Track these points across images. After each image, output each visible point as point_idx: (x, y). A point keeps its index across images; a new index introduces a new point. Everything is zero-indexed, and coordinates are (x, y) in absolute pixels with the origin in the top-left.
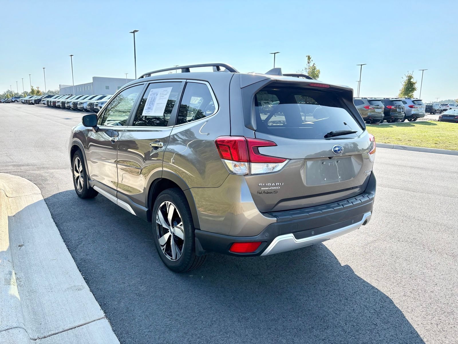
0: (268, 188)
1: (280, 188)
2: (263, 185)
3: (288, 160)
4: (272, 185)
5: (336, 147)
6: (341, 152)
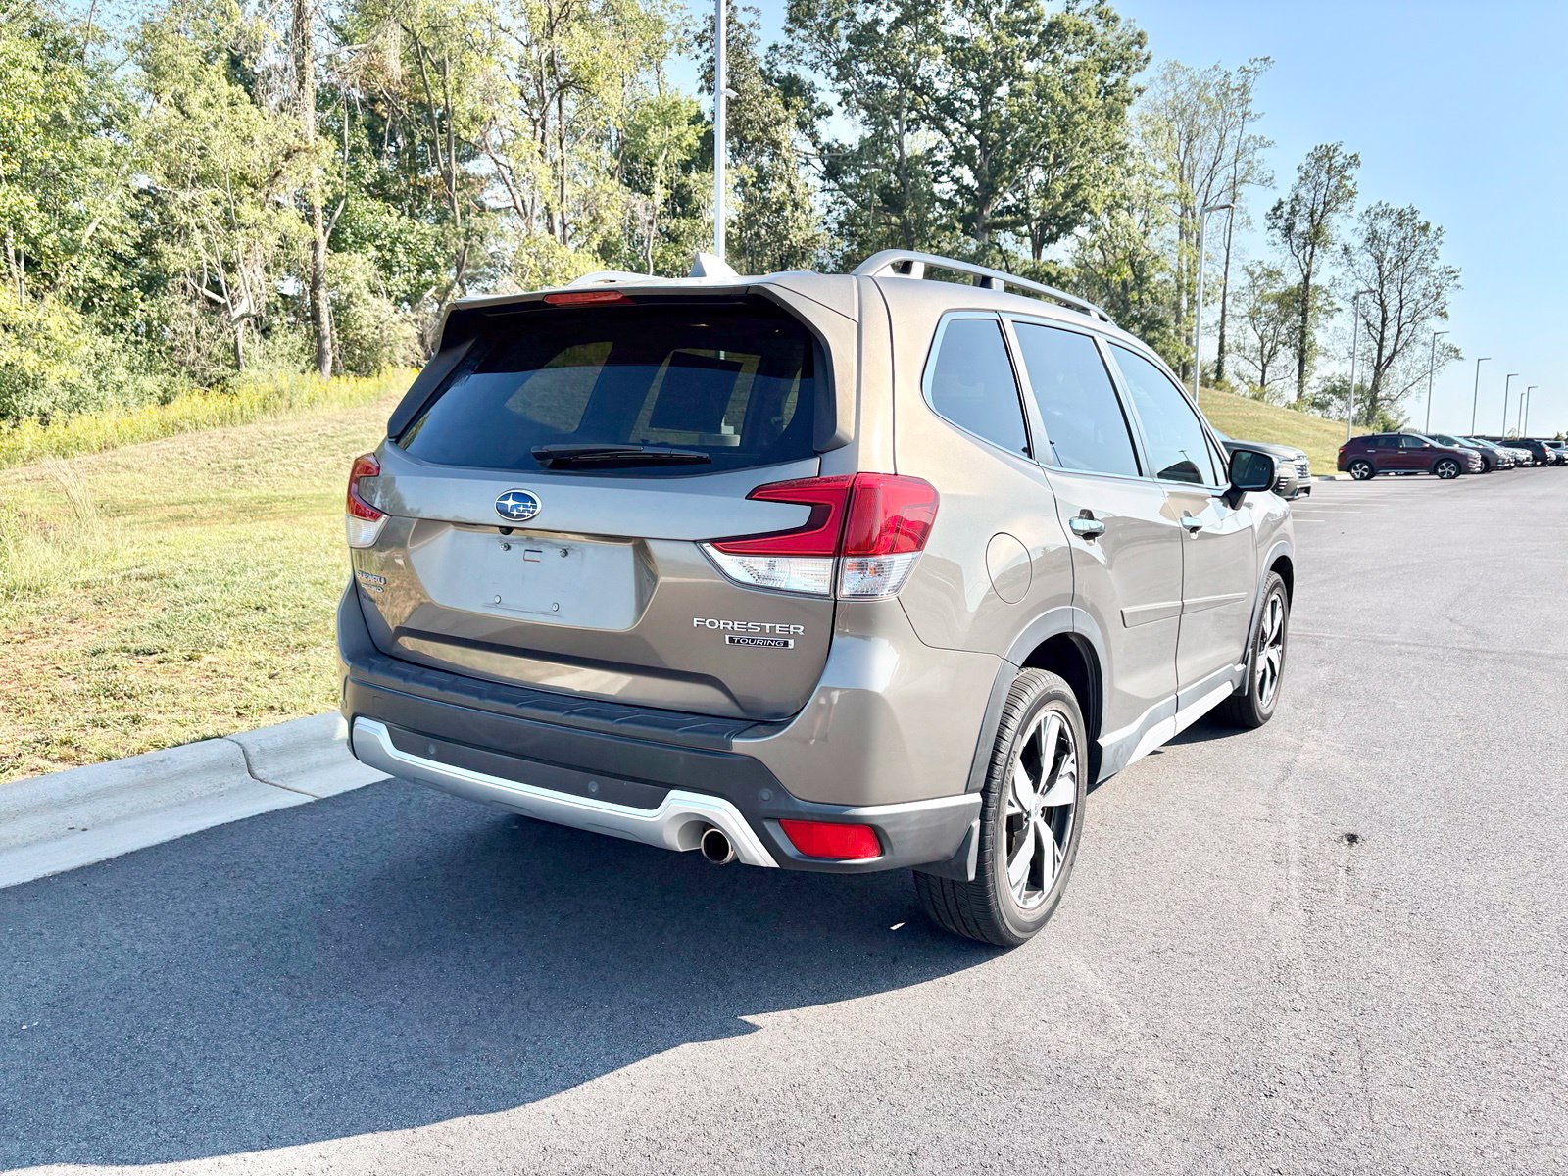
5: (506, 497)
6: (524, 516)
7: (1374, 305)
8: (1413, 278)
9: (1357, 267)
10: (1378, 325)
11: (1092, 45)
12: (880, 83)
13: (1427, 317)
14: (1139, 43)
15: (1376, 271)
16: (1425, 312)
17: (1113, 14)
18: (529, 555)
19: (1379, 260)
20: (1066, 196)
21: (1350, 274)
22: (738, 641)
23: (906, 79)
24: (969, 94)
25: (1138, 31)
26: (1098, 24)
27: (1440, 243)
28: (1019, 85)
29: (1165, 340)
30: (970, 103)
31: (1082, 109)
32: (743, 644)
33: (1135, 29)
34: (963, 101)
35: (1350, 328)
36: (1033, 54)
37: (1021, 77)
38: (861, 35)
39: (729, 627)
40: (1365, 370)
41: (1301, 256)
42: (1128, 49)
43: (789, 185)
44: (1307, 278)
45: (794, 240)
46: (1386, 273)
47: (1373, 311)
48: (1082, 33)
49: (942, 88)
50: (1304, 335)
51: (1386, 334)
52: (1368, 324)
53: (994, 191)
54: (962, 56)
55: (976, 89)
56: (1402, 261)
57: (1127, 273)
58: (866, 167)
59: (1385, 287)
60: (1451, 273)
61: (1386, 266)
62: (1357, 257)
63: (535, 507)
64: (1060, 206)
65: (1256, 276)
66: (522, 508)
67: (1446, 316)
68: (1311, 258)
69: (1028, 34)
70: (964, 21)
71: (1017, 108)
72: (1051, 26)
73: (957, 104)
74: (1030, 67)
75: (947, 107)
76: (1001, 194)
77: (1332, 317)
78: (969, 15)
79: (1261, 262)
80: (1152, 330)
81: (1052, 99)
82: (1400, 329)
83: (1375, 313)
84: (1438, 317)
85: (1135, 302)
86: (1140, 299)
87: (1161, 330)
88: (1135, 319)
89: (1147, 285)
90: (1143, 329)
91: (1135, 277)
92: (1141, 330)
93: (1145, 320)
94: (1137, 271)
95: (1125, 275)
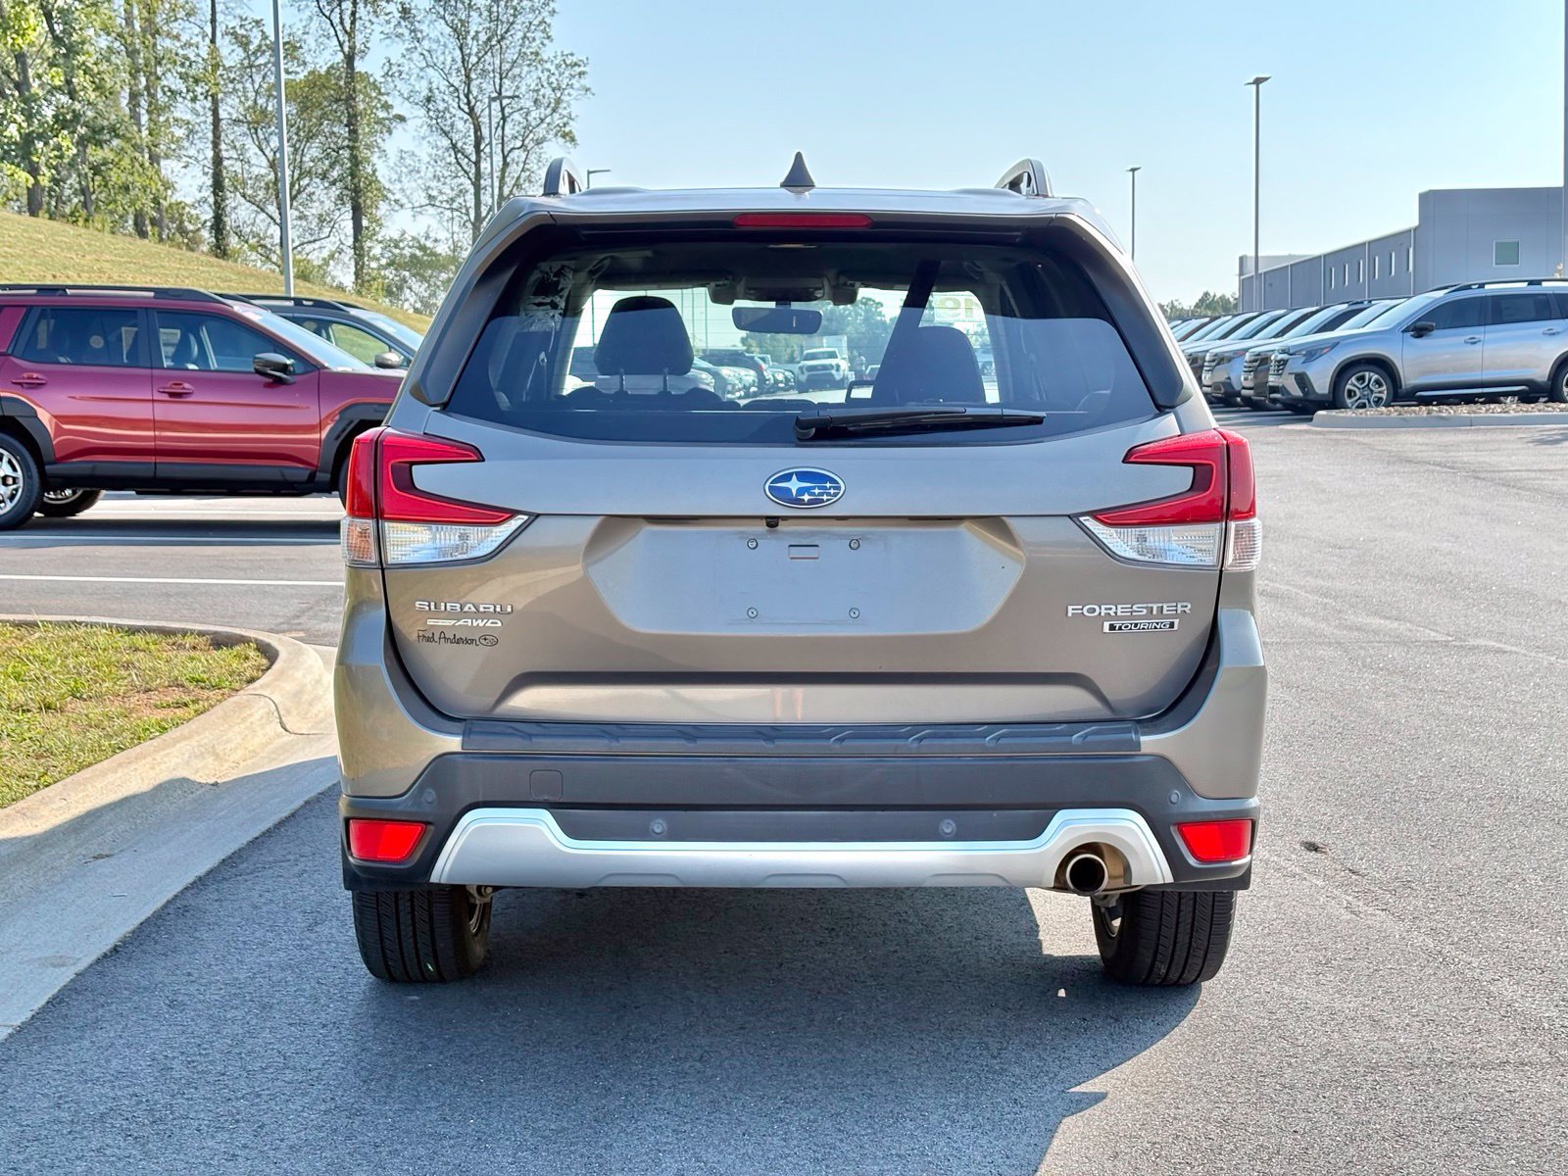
0: (453, 622)
1: (500, 624)
2: (429, 606)
3: (526, 517)
4: (466, 609)
5: (787, 478)
6: (822, 501)
7: (460, 114)
8: (516, 71)
9: (426, 44)
10: (470, 149)
13: (543, 140)
15: (457, 53)
16: (541, 132)
18: (795, 552)
19: (460, 32)
21: (415, 56)
22: (1120, 628)
27: (553, 12)
29: (126, 162)
32: (1125, 630)
35: (424, 152)
39: (1112, 613)
40: (456, 229)
41: (336, 20)
44: (350, 59)
46: (474, 59)
47: (460, 125)
50: (355, 161)
51: (485, 165)
52: (454, 146)
56: (495, 40)
59: (474, 84)
60: (574, 66)
61: (473, 47)
62: (424, 27)
63: (839, 488)
65: (252, 47)
66: (817, 491)
67: (573, 140)
68: (353, 23)
77: (390, 132)
79: (257, 22)
80: (99, 144)
82: (505, 158)
83: (463, 128)
84: (561, 140)
85: (59, 88)
86: (68, 82)
87: (115, 142)
88: (63, 122)
89: (81, 58)
90: (82, 142)
91: (57, 41)
92: (78, 144)
93: (86, 125)
94: (58, 28)
95: (32, 36)
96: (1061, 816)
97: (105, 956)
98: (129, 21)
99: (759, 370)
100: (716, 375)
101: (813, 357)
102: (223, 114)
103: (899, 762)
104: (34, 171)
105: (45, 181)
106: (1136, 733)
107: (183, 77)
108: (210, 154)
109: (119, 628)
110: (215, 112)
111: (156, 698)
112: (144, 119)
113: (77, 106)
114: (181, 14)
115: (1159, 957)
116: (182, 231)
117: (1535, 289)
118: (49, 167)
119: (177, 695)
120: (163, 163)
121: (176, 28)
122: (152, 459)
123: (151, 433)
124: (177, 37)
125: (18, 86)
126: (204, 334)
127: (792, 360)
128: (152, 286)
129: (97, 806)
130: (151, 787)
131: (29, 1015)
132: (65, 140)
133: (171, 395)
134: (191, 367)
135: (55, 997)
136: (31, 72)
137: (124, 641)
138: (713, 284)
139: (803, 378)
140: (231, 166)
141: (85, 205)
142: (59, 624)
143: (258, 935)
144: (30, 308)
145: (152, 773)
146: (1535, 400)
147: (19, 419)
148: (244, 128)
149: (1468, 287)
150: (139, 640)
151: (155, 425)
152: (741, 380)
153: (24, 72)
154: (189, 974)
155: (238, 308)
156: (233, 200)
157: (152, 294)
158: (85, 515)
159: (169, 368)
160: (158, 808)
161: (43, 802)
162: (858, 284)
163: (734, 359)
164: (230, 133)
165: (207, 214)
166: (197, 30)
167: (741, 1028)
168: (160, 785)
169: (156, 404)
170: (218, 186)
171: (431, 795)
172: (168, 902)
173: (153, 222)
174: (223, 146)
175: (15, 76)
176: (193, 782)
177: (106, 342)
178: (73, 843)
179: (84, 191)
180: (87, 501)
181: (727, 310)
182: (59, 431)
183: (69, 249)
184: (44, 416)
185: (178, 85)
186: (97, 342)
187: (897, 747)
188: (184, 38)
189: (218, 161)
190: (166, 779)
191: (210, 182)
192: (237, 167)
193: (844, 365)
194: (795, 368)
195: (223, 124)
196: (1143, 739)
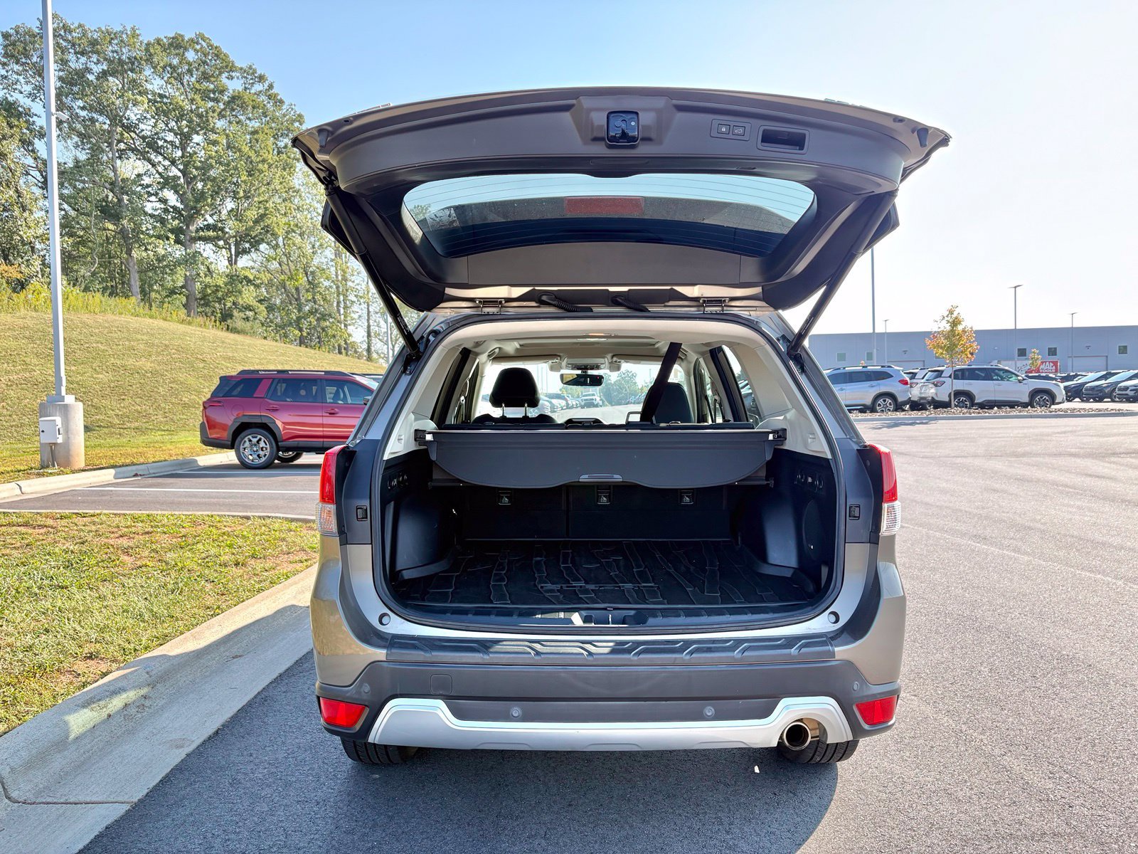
11: (266, 117)
12: (93, 118)
14: (299, 121)
17: (279, 98)
20: (256, 222)
23: (116, 119)
24: (170, 137)
25: (298, 113)
26: (269, 103)
28: (213, 137)
29: (334, 327)
30: (172, 143)
31: (264, 161)
33: (295, 112)
34: (166, 141)
36: (221, 116)
37: (213, 131)
38: (72, 78)
42: (292, 124)
43: (17, 191)
45: (25, 236)
48: (258, 107)
49: (146, 128)
53: (198, 212)
54: (162, 107)
55: (176, 134)
57: (303, 280)
58: (84, 182)
64: (251, 228)
69: (216, 100)
70: (162, 82)
71: (214, 153)
72: (233, 99)
73: (160, 143)
74: (220, 124)
75: (152, 144)
76: (203, 215)
78: (166, 78)
80: (325, 320)
81: (240, 150)
85: (310, 300)
86: (313, 298)
87: (331, 320)
88: (311, 312)
89: (319, 289)
90: (318, 320)
91: (310, 283)
92: (316, 321)
93: (320, 313)
94: (310, 278)
95: (301, 281)
96: (784, 702)
97: (210, 738)
98: (337, 276)
99: (566, 400)
100: (551, 403)
101: (586, 396)
102: (371, 310)
103: (677, 669)
104: (301, 330)
105: (305, 334)
106: (832, 646)
107: (356, 296)
108: (366, 324)
109: (286, 519)
110: (368, 309)
111: (291, 557)
112: (342, 311)
113: (317, 307)
114: (356, 273)
115: (817, 753)
116: (356, 352)
117: (865, 369)
118: (306, 329)
119: (302, 556)
120: (348, 327)
121: (353, 278)
122: (322, 440)
123: (321, 429)
124: (353, 282)
125: (296, 300)
126: (346, 389)
127: (578, 397)
128: (324, 370)
129: (239, 627)
130: (273, 612)
131: (147, 791)
132: (312, 319)
133: (330, 414)
134: (340, 402)
135: (164, 778)
136: (301, 295)
137: (286, 525)
138: (550, 362)
139: (583, 404)
140: (374, 328)
141: (319, 342)
142: (260, 517)
143: (299, 720)
144: (274, 379)
145: (274, 605)
146: (865, 412)
147: (269, 424)
148: (379, 315)
149: (839, 369)
150: (293, 525)
151: (323, 425)
152: (560, 404)
153: (298, 295)
154: (251, 755)
155: (358, 378)
156: (374, 340)
157: (323, 373)
158: (297, 462)
159: (330, 403)
160: (275, 623)
161: (208, 628)
162: (623, 361)
163: (558, 397)
164: (373, 317)
165: (365, 346)
166: (362, 279)
167: (570, 805)
168: (278, 611)
169: (324, 418)
170: (369, 335)
171: (367, 688)
172: (259, 693)
173: (345, 349)
174: (371, 321)
175: (295, 296)
176: (297, 606)
177: (307, 393)
178: (222, 649)
179: (319, 337)
180: (298, 456)
181: (557, 375)
182: (284, 429)
183: (311, 358)
184: (278, 422)
185: (354, 299)
186: (303, 392)
187: (676, 658)
188: (357, 282)
189: (369, 326)
190: (282, 607)
191: (366, 335)
192: (377, 329)
193: (598, 399)
194: (580, 400)
195: (372, 313)
196: (836, 649)
